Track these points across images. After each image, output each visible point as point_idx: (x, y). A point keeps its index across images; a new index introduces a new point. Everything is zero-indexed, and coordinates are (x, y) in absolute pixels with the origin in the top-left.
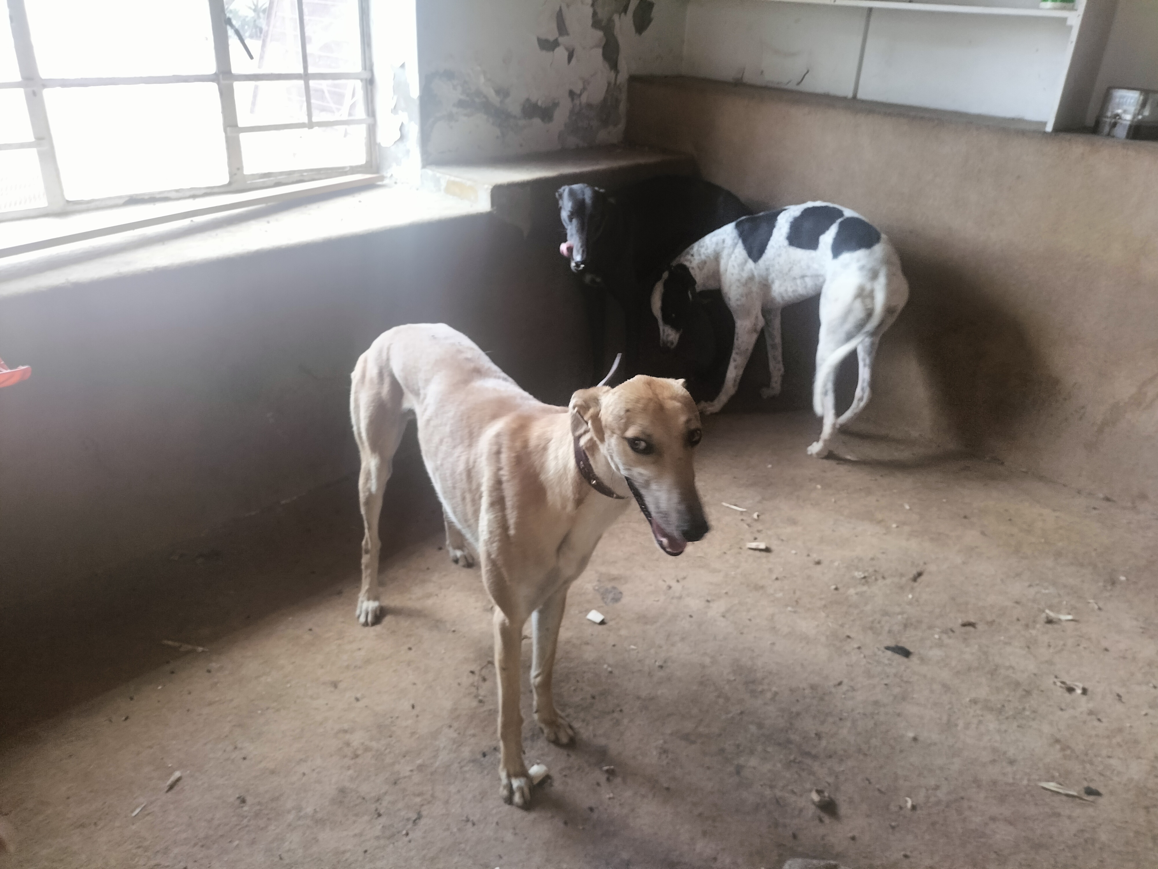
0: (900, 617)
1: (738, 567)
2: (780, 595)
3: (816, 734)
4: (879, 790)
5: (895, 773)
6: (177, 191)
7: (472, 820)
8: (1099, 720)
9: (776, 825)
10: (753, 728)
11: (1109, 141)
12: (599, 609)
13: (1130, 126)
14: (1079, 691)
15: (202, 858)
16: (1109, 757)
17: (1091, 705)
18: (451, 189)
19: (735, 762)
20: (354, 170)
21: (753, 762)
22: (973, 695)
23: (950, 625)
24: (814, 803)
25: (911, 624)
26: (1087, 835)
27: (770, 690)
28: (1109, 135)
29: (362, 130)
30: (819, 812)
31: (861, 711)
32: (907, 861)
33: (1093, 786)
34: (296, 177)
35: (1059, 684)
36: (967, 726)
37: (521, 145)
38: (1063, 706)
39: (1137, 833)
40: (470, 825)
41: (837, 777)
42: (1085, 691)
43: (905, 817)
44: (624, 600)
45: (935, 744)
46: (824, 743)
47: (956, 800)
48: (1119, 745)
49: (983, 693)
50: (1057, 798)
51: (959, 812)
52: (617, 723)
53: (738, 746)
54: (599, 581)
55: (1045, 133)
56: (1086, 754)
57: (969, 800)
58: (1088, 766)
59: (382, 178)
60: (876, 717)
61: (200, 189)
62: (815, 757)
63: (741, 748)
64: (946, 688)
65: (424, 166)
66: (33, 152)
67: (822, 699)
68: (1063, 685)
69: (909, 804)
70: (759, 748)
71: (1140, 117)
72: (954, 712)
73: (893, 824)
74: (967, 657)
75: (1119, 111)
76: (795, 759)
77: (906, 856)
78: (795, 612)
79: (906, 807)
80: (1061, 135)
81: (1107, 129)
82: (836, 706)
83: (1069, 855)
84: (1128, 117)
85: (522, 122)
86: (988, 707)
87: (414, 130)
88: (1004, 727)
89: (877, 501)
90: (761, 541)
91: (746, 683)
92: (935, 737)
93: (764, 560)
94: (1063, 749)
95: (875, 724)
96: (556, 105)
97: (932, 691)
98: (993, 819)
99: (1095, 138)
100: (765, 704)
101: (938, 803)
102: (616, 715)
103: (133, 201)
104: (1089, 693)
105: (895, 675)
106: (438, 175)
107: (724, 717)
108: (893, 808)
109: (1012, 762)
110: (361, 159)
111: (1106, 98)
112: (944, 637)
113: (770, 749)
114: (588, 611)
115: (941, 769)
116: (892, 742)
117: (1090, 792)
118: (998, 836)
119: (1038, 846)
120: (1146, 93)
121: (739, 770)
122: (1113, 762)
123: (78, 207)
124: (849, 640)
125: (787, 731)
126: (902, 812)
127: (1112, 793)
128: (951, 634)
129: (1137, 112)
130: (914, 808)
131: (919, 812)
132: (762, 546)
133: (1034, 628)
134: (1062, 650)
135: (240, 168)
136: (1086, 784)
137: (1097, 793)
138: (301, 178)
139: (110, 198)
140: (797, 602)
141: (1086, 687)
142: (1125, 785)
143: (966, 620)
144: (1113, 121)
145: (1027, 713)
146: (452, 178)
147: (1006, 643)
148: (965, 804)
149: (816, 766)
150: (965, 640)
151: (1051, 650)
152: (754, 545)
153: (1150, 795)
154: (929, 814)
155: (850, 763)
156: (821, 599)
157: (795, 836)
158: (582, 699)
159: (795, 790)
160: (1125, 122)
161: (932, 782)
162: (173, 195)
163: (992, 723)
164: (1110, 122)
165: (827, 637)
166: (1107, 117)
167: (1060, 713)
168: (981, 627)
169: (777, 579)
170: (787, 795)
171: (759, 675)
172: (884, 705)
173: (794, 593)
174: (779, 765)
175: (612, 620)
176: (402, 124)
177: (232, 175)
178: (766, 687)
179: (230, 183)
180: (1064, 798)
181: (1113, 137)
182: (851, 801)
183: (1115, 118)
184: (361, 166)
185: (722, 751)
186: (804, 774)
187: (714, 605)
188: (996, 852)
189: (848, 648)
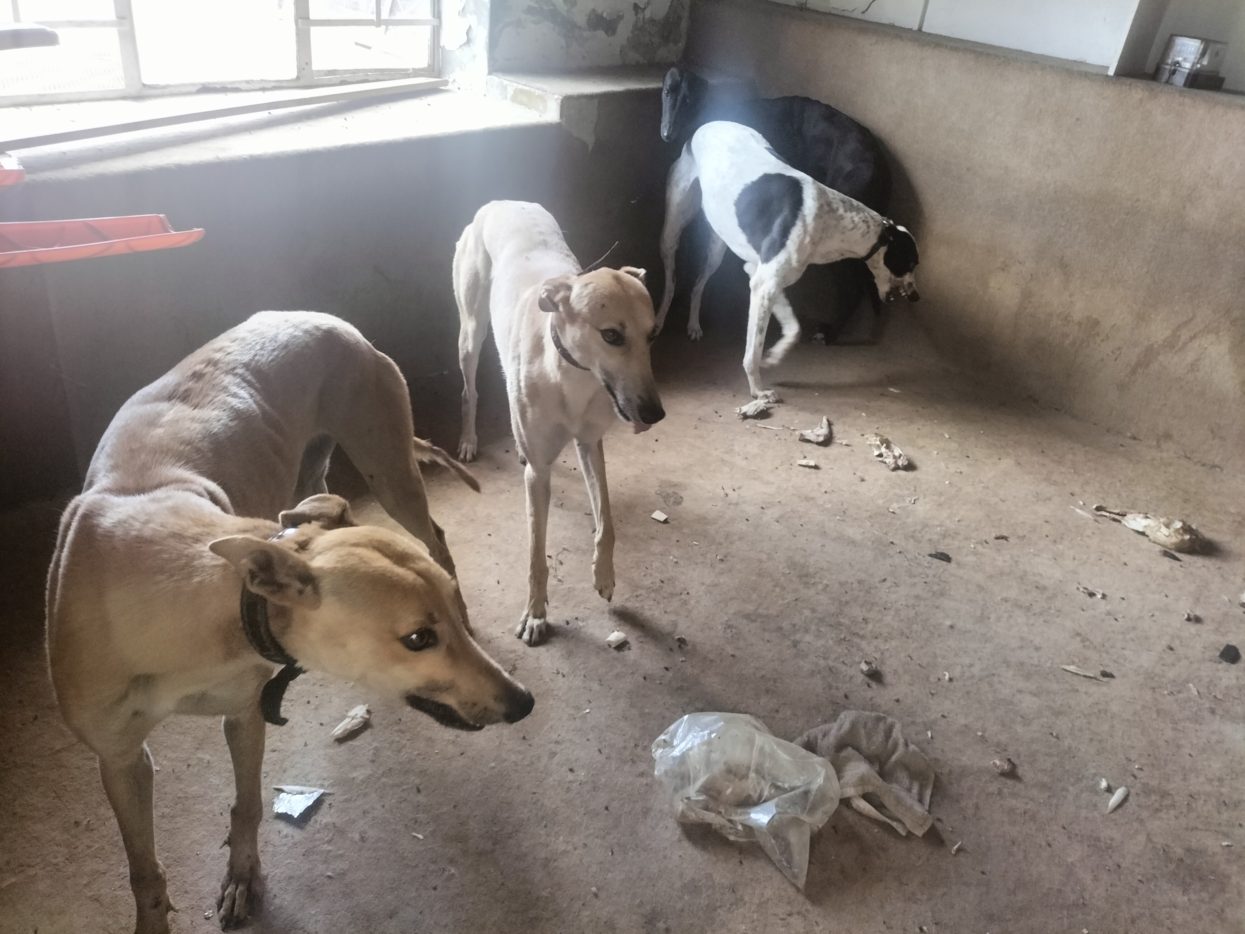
0: (939, 529)
1: (789, 481)
2: (829, 506)
3: (863, 619)
4: (920, 665)
5: (935, 653)
6: (247, 82)
7: (562, 673)
8: (1116, 620)
9: (830, 687)
10: (807, 612)
11: (1167, 88)
12: (662, 510)
13: (1189, 74)
14: (1099, 596)
15: (323, 695)
16: (1123, 649)
17: (1108, 608)
18: (517, 98)
19: (792, 638)
20: (417, 73)
21: (808, 638)
22: (1004, 595)
23: (985, 538)
24: (862, 671)
25: (949, 535)
26: (1101, 707)
27: (822, 583)
28: (1167, 82)
29: (426, 31)
30: (867, 679)
31: (904, 603)
32: (944, 720)
33: (1108, 670)
34: (361, 76)
35: (1081, 589)
36: (998, 619)
37: (584, 58)
38: (1084, 608)
39: (1144, 707)
40: (560, 676)
41: (882, 653)
42: (1104, 596)
43: (943, 687)
44: (684, 504)
45: (970, 631)
46: (870, 626)
47: (987, 676)
48: (1133, 640)
49: (1013, 594)
50: (1076, 678)
51: (991, 685)
52: (685, 603)
53: (794, 625)
54: (660, 486)
55: (1107, 76)
56: (1104, 646)
57: (999, 676)
58: (1104, 655)
59: (446, 83)
60: (917, 608)
61: (270, 81)
62: (863, 637)
63: (797, 628)
64: (981, 588)
65: (490, 73)
66: (114, 32)
67: (868, 592)
68: (1085, 591)
69: (947, 677)
70: (813, 628)
71: (1199, 66)
72: (987, 607)
73: (932, 691)
74: (1000, 563)
75: (1180, 59)
76: (845, 638)
77: (943, 716)
78: (843, 521)
79: (944, 679)
80: (1123, 79)
81: (1166, 76)
82: (881, 598)
83: (1085, 721)
84: (1188, 65)
85: (586, 34)
86: (1018, 605)
87: (482, 34)
88: (1031, 622)
89: (919, 429)
90: (812, 459)
91: (800, 577)
92: (969, 626)
93: (814, 476)
94: (1083, 641)
95: (916, 614)
96: (620, 17)
97: (968, 590)
98: (1020, 691)
99: (1154, 84)
100: (818, 593)
101: (973, 677)
102: (683, 596)
103: (206, 89)
104: (1108, 598)
105: (934, 576)
106: (505, 82)
107: (780, 602)
108: (932, 679)
109: (1037, 649)
110: (423, 62)
111: (1168, 45)
112: (979, 547)
113: (822, 629)
114: (653, 511)
115: (975, 651)
116: (931, 628)
117: (1105, 674)
118: (1024, 705)
119: (1058, 713)
120: (1207, 42)
121: (795, 644)
122: (1126, 652)
123: (153, 92)
124: (892, 545)
125: (837, 616)
126: (940, 683)
127: (1123, 676)
128: (986, 545)
129: (1196, 61)
130: (951, 680)
131: (955, 683)
132: (812, 463)
133: (1061, 544)
134: (1086, 562)
135: (308, 63)
136: (1102, 669)
137: (1110, 676)
138: (366, 78)
139: (184, 85)
140: (844, 512)
141: (1106, 593)
142: (1135, 671)
143: (998, 534)
144: (1173, 68)
145: (1053, 611)
146: (520, 87)
147: (1035, 555)
148: (996, 679)
149: (864, 644)
150: (998, 550)
151: (1076, 562)
152: (804, 462)
153: (1156, 679)
154: (964, 685)
155: (894, 643)
156: (867, 511)
157: (846, 697)
158: (652, 583)
159: (846, 662)
160: (1184, 70)
161: (967, 661)
162: (244, 86)
163: (1020, 618)
164: (1170, 69)
165: (873, 542)
166: (1167, 64)
167: (1082, 612)
168: (1012, 540)
169: (826, 492)
170: (838, 665)
171: (811, 570)
172: (924, 599)
173: (842, 505)
174: (831, 642)
175: (675, 520)
176: (470, 27)
177: (300, 69)
178: (817, 580)
179: (298, 78)
180: (1082, 678)
181: (1172, 84)
182: (895, 672)
183: (1175, 65)
184: (423, 70)
185: (780, 628)
186: (854, 650)
187: (768, 512)
188: (1022, 717)
189: (891, 552)
